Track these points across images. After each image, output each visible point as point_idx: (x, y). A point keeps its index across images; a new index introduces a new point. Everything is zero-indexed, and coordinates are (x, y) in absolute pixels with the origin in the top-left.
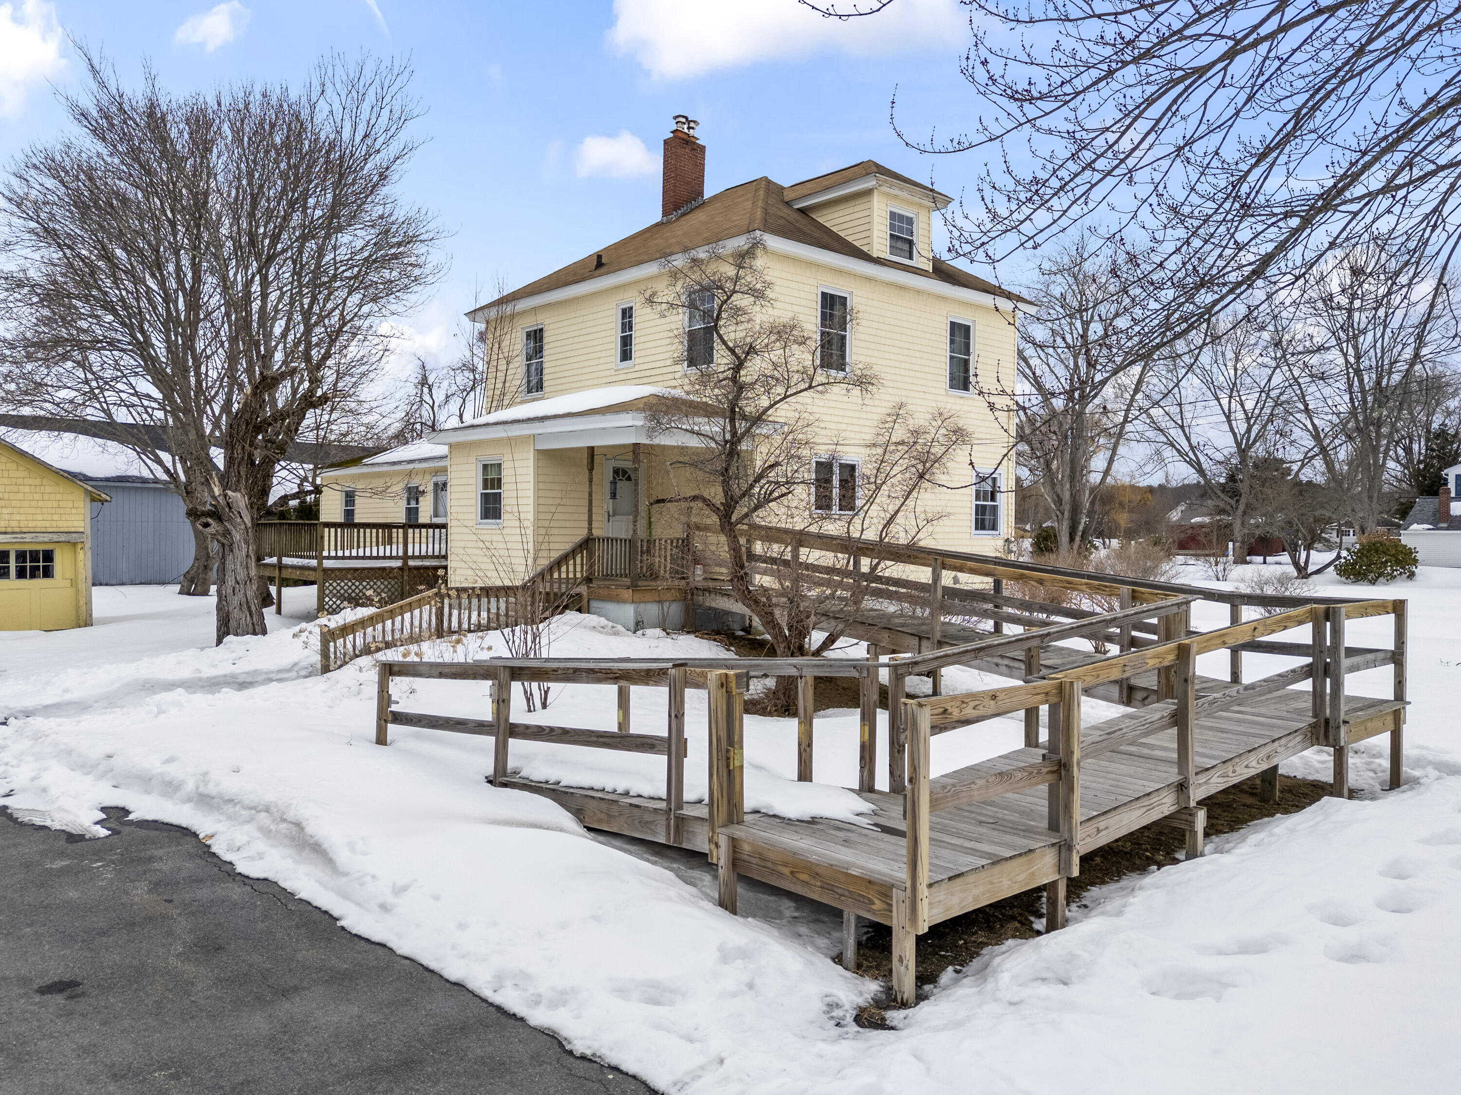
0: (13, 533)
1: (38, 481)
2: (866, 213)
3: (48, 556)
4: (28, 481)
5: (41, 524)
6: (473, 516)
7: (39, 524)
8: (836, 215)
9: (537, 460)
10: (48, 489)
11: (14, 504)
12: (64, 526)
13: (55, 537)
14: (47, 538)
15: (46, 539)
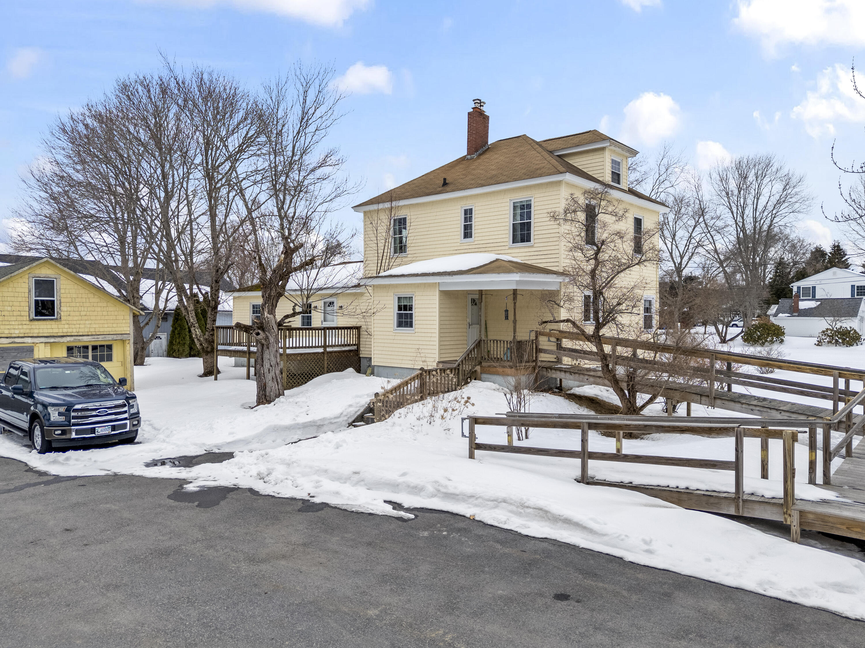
0: (92, 335)
1: (105, 304)
2: (601, 160)
3: (110, 347)
4: (100, 304)
5: (106, 330)
6: (392, 326)
7: (106, 329)
8: (581, 160)
9: (440, 296)
10: (111, 309)
11: (92, 318)
12: (119, 330)
13: (115, 337)
14: (110, 337)
15: (110, 339)
